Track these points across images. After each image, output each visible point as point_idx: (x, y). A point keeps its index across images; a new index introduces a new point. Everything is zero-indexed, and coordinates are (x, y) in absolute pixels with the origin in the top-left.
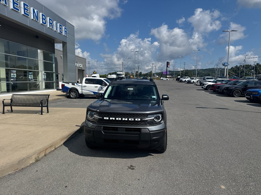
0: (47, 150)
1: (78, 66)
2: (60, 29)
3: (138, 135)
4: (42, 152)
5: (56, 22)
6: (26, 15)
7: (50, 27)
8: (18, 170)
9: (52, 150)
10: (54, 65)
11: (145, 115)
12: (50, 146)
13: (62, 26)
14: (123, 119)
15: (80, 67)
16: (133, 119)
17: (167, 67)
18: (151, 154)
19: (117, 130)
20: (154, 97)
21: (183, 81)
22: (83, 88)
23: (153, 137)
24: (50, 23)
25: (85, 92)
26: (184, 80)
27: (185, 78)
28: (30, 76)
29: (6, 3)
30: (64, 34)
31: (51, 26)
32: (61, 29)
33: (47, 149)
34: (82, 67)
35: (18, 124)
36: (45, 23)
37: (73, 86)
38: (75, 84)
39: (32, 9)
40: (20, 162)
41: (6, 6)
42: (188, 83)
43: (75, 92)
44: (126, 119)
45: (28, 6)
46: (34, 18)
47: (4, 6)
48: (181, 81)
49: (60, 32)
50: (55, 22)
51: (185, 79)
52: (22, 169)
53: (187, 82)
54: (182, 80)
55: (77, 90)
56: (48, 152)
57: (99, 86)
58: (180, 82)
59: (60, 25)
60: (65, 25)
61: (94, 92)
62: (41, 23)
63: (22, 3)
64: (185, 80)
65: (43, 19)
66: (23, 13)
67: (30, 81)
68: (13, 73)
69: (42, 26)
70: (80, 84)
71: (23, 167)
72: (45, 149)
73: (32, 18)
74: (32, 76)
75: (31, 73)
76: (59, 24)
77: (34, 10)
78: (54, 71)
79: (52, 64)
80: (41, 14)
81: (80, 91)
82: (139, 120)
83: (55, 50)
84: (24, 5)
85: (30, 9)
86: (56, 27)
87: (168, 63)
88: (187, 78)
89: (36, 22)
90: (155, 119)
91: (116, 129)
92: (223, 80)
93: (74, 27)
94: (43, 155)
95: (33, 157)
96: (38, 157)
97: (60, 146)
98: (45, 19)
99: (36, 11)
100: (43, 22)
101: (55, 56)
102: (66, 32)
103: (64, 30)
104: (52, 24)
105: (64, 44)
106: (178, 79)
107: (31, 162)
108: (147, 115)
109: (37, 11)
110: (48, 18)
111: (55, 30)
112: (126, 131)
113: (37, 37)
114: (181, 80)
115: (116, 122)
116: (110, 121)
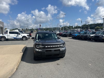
0: (18, 64)
3: (59, 52)
8: (12, 74)
11: (61, 44)
14: (53, 46)
22: (8, 36)
23: (64, 52)
25: (9, 38)
34: (2, 26)
37: (3, 35)
38: (4, 34)
40: (12, 71)
43: (4, 38)
55: (5, 37)
57: (16, 35)
61: (14, 38)
70: (7, 34)
81: (7, 38)
91: (51, 51)
92: (62, 32)
95: (15, 68)
97: (20, 62)
107: (15, 70)
115: (50, 48)
116: (48, 48)
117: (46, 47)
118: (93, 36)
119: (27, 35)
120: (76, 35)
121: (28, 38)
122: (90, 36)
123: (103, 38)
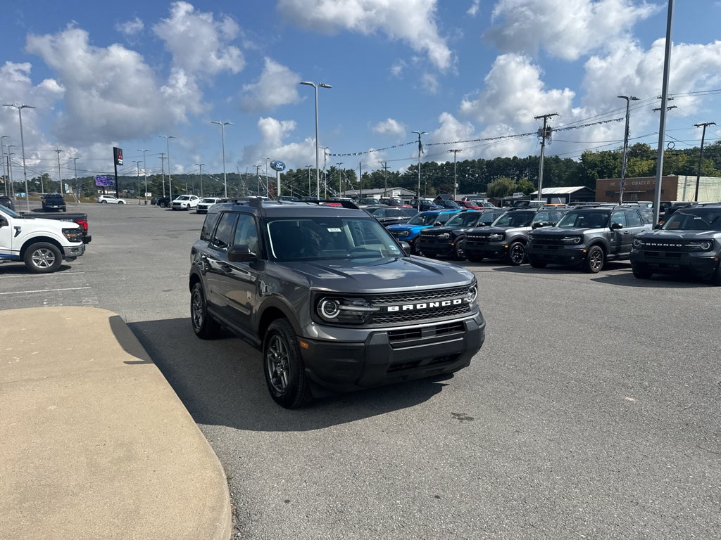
3: (462, 339)
14: (431, 305)
16: (449, 303)
17: (116, 163)
18: (441, 382)
19: (420, 336)
21: (182, 206)
26: (184, 203)
27: (186, 199)
42: (199, 212)
44: (437, 304)
48: (177, 208)
51: (187, 202)
53: (195, 211)
54: (179, 204)
58: (174, 209)
64: (189, 205)
82: (460, 301)
87: (117, 153)
88: (193, 198)
91: (417, 333)
106: (164, 203)
112: (438, 333)
114: (175, 204)
115: (415, 314)
116: (402, 315)
117: (390, 309)
118: (519, 239)
119: (64, 230)
120: (411, 233)
121: (75, 249)
122: (504, 234)
123: (582, 247)
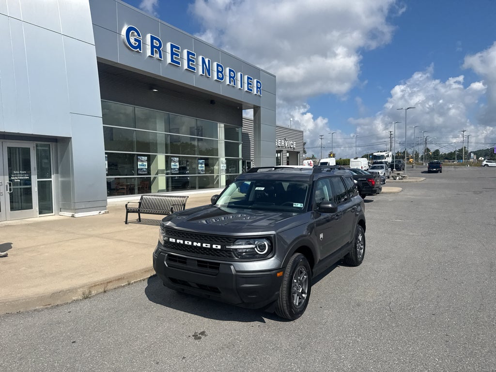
0: (111, 284)
1: (286, 145)
2: (248, 84)
3: (215, 277)
4: (98, 285)
5: (241, 74)
6: (191, 69)
7: (230, 83)
8: (51, 306)
9: (122, 285)
10: (240, 146)
11: (231, 239)
12: (117, 278)
13: (251, 79)
14: (195, 244)
15: (291, 148)
16: (209, 246)
18: (263, 319)
19: (185, 263)
20: (299, 205)
23: (243, 284)
24: (230, 77)
28: (200, 165)
29: (161, 57)
30: (255, 93)
31: (232, 81)
32: (251, 84)
33: (109, 282)
34: (295, 147)
35: (123, 241)
36: (222, 79)
39: (200, 58)
40: (55, 295)
41: (161, 60)
44: (199, 245)
45: (194, 55)
46: (203, 73)
47: (158, 61)
49: (248, 89)
50: (239, 74)
52: (57, 306)
56: (110, 286)
59: (248, 78)
60: (258, 77)
62: (215, 78)
63: (185, 52)
65: (218, 71)
66: (186, 67)
67: (199, 173)
68: (174, 162)
69: (217, 83)
71: (59, 302)
72: (106, 282)
73: (201, 72)
74: (204, 165)
75: (201, 161)
76: (246, 77)
77: (203, 59)
78: (240, 156)
79: (238, 144)
80: (215, 64)
82: (219, 247)
83: (243, 120)
84: (189, 53)
85: (197, 59)
86: (242, 82)
89: (206, 79)
90: (256, 249)
91: (185, 261)
93: (275, 77)
94: (102, 290)
95: (80, 291)
96: (90, 292)
97: (140, 281)
98: (221, 72)
99: (206, 60)
100: (218, 78)
101: (243, 130)
102: (260, 88)
103: (255, 85)
104: (233, 78)
105: (257, 110)
107: (74, 298)
108: (236, 240)
109: (209, 61)
110: (227, 70)
111: (240, 87)
112: (199, 265)
113: (212, 102)
115: (185, 248)
116: (178, 246)
117: (171, 240)
